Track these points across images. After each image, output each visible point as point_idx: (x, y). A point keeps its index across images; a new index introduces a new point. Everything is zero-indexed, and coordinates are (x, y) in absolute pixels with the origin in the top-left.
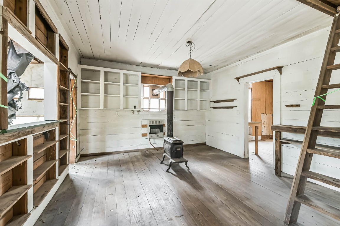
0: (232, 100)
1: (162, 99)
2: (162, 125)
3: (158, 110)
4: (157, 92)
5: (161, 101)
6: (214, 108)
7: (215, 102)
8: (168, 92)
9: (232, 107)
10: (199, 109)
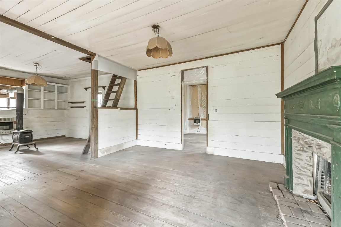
0: (83, 102)
1: (12, 98)
2: (12, 122)
3: (7, 109)
4: (5, 92)
5: (11, 100)
6: (72, 107)
7: (72, 103)
8: (18, 94)
9: (83, 107)
10: (56, 108)
